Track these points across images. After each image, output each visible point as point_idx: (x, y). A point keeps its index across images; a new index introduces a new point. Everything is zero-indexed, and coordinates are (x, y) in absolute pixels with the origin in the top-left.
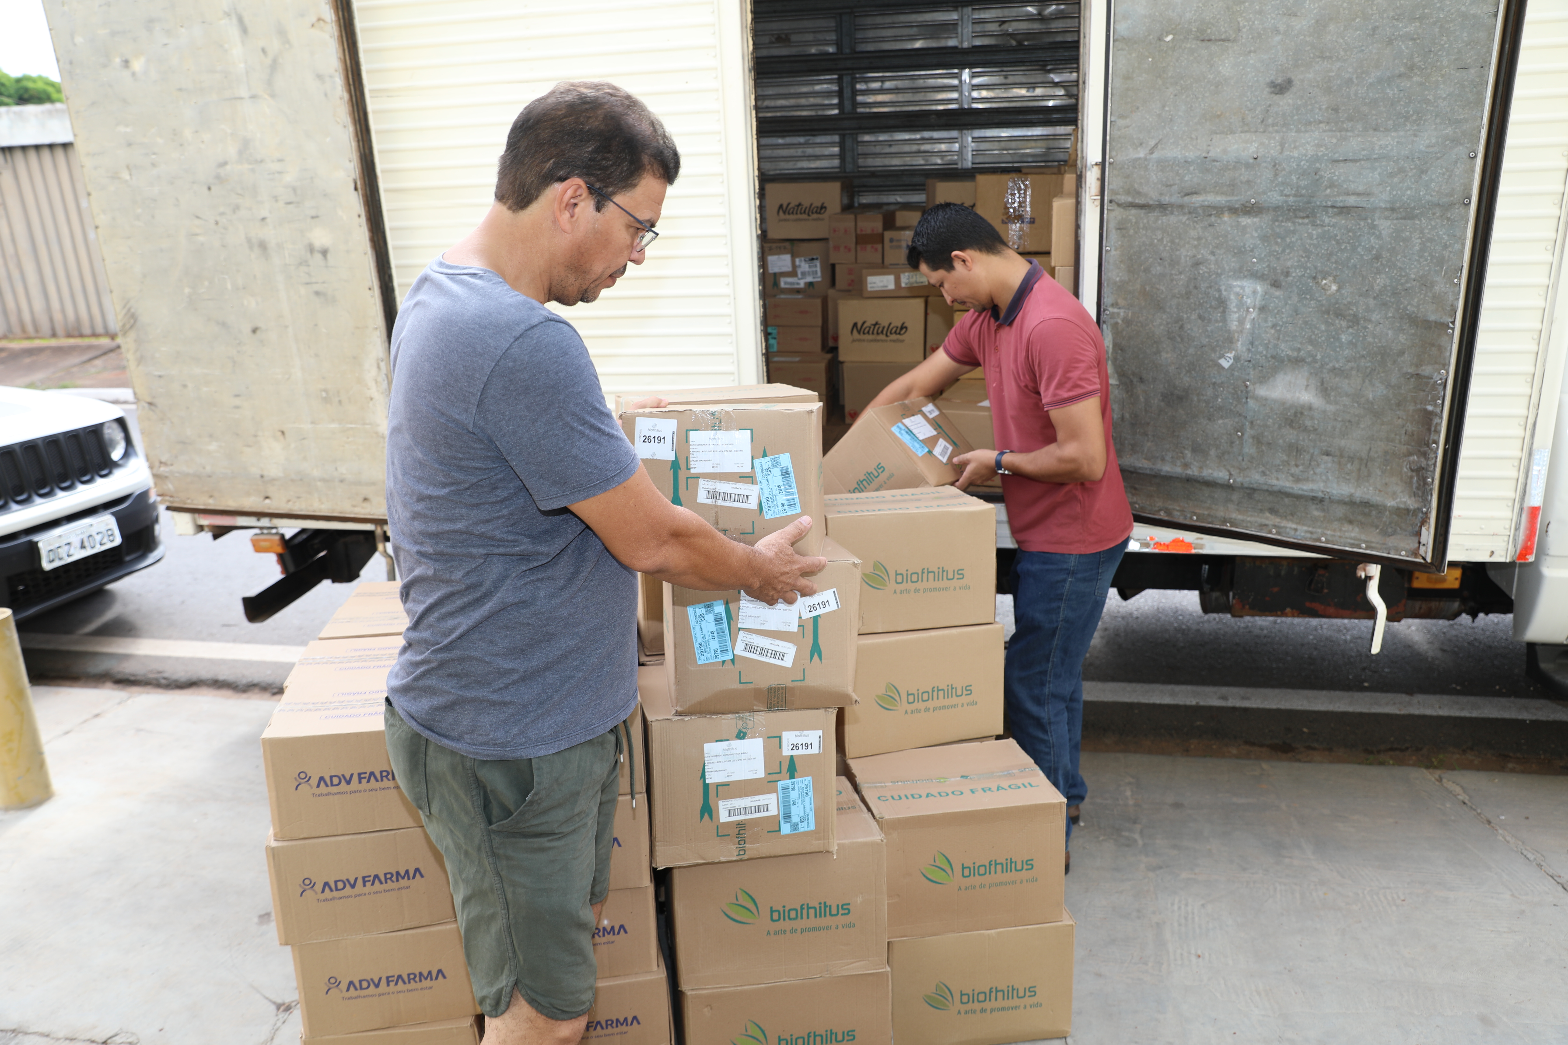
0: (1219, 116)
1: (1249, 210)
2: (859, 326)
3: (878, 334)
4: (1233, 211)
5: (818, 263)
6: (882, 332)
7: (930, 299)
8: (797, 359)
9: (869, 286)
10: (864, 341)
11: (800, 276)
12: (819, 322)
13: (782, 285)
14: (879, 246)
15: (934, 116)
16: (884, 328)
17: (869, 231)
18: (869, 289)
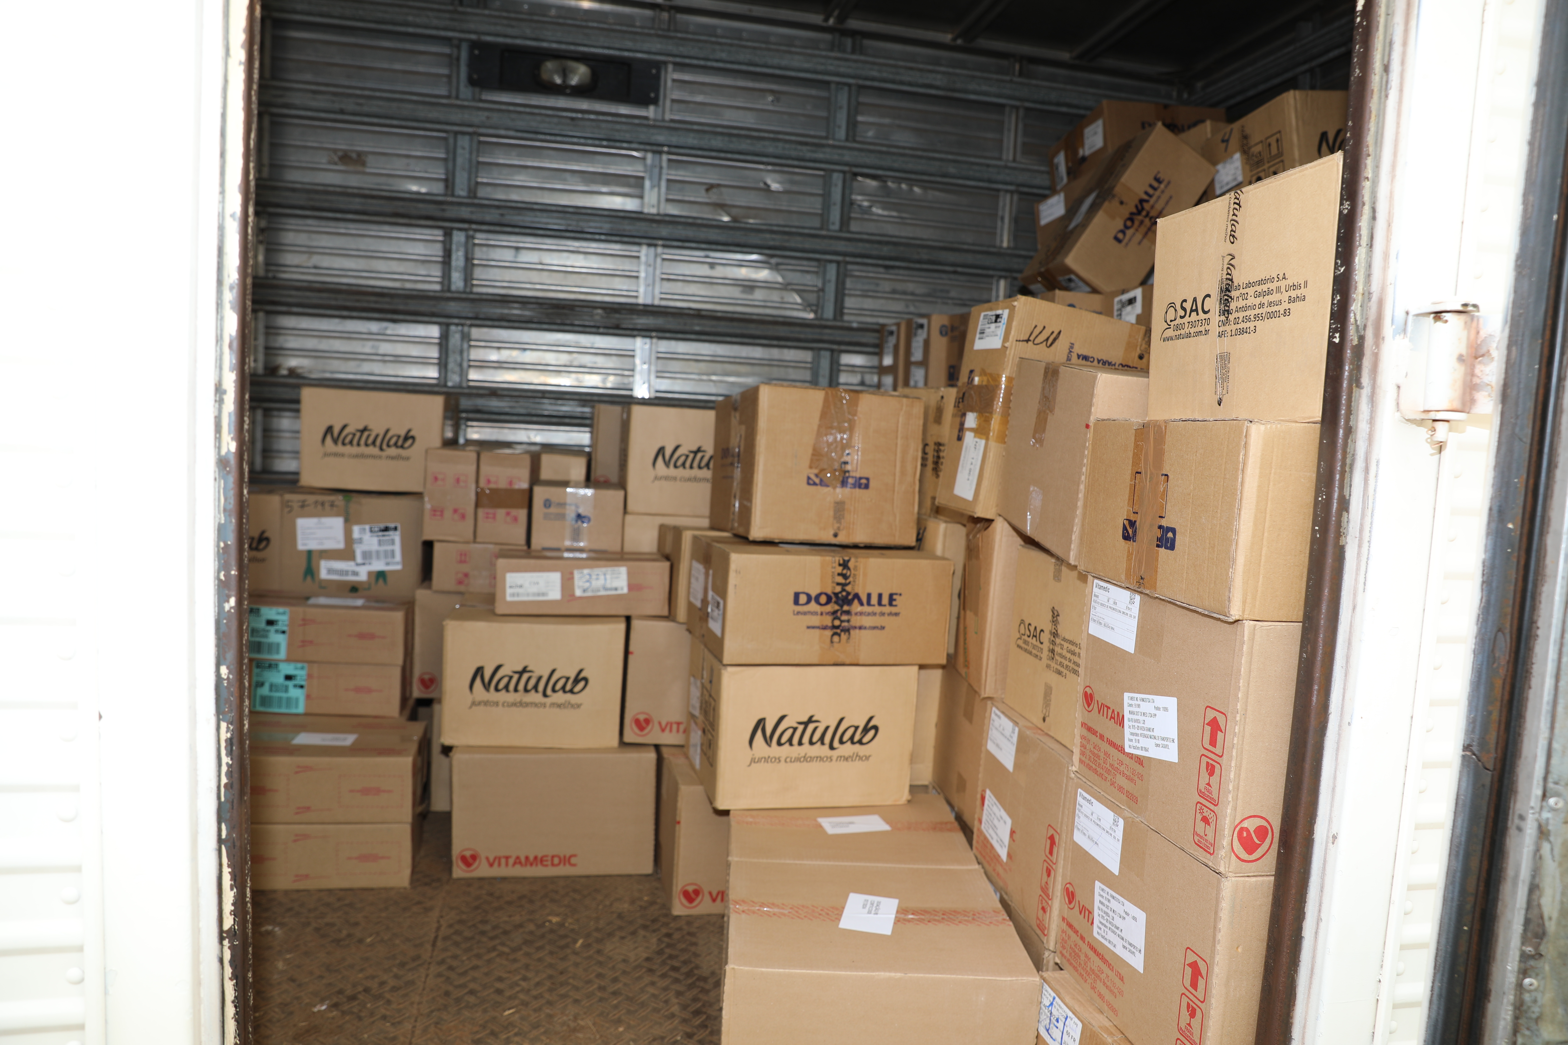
2: (487, 675)
3: (526, 690)
5: (396, 537)
6: (536, 687)
7: (635, 623)
8: (349, 739)
9: (509, 591)
10: (496, 704)
11: (359, 559)
12: (400, 660)
13: (324, 575)
14: (522, 514)
16: (540, 679)
17: (503, 484)
18: (509, 598)
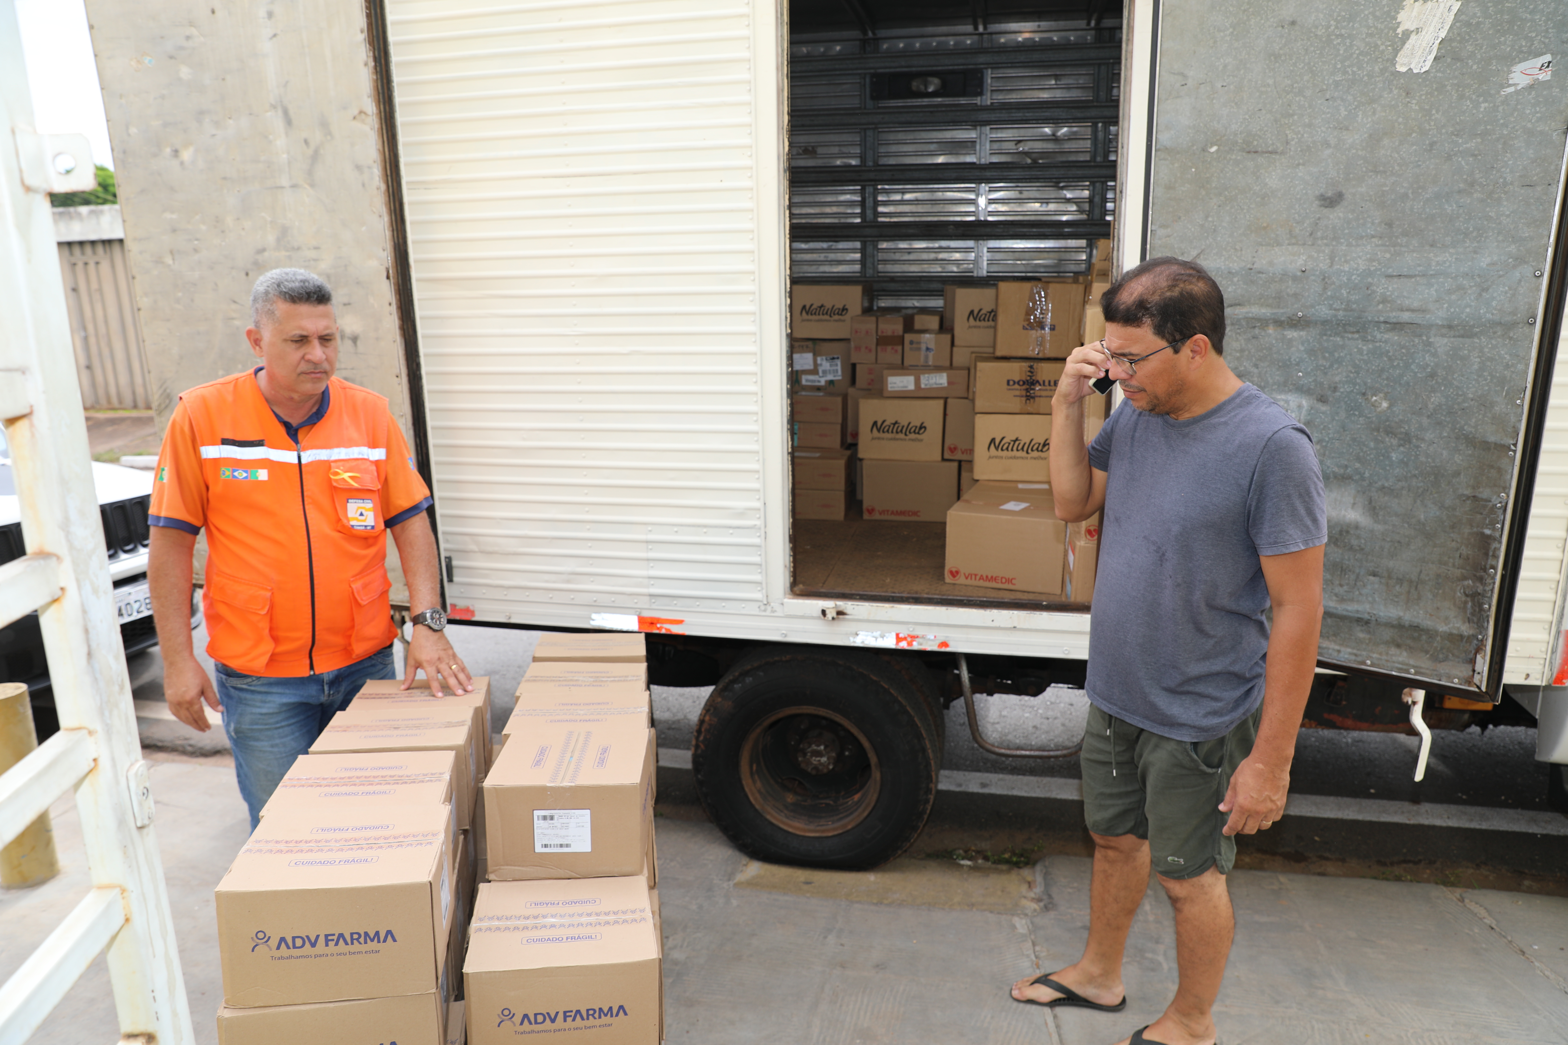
0: (1265, 228)
1: (1295, 323)
2: (879, 424)
3: (897, 432)
4: (1279, 323)
5: (839, 362)
6: (901, 431)
7: (949, 401)
8: (818, 455)
9: (889, 386)
10: (883, 439)
11: (821, 374)
12: (840, 420)
13: (804, 382)
14: (899, 348)
15: (952, 227)
16: (903, 427)
17: (889, 333)
18: (890, 389)
